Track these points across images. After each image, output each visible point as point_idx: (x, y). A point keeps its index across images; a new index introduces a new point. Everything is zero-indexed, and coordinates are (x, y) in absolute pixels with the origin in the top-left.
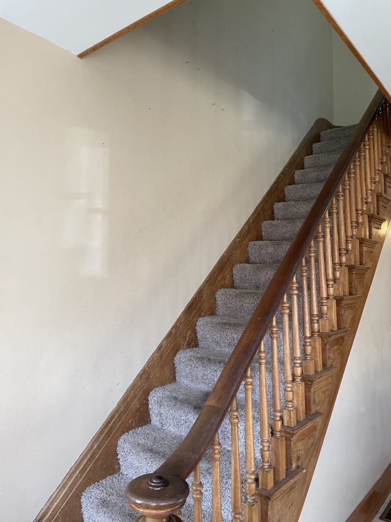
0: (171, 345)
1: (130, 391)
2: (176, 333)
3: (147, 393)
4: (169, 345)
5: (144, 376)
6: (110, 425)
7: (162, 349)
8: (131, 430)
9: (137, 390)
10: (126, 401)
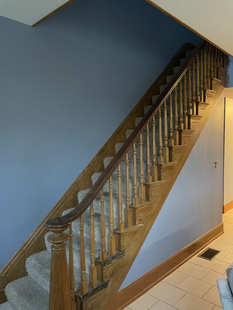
0: (89, 171)
1: (68, 192)
2: (92, 165)
3: (77, 193)
4: (88, 171)
5: (75, 185)
6: (58, 206)
7: (85, 172)
8: (69, 209)
9: (71, 191)
10: (66, 196)
